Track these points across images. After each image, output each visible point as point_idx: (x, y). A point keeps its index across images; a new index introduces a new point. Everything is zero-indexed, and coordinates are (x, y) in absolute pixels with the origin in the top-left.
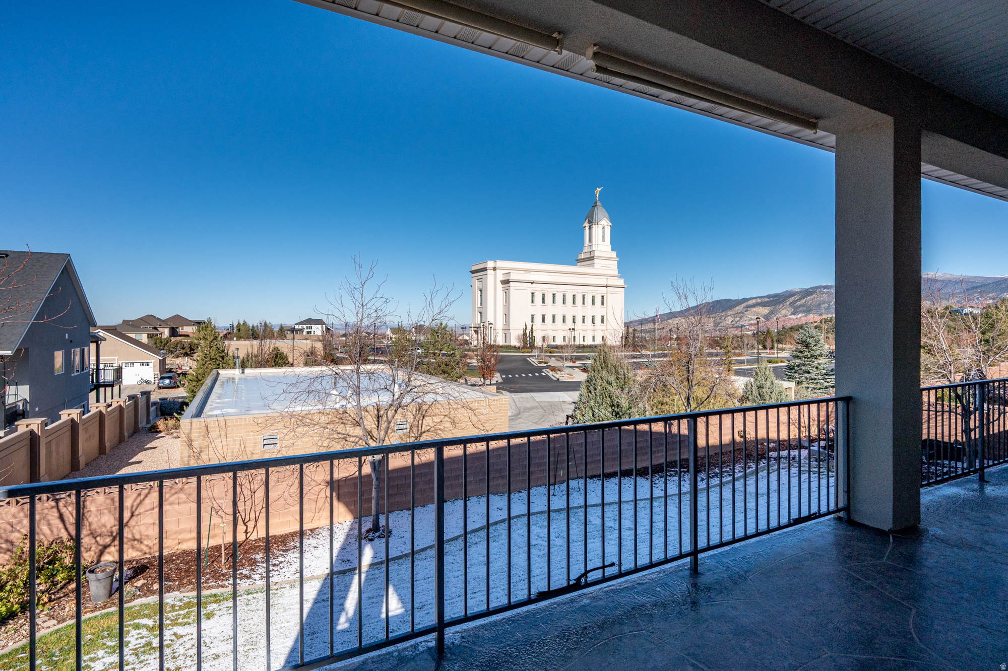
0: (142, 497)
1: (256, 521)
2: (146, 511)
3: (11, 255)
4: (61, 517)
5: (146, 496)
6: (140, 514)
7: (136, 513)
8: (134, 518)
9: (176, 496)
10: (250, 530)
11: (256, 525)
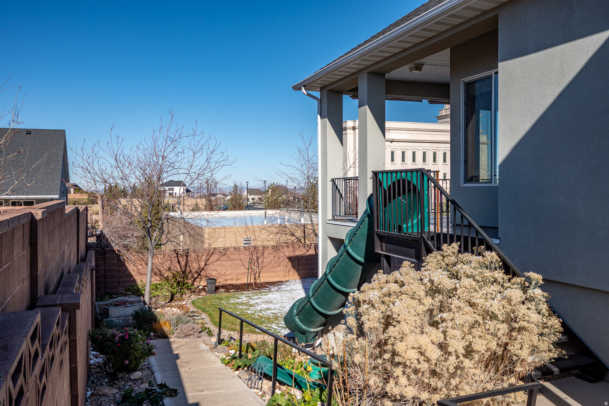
0: (209, 256)
1: (259, 274)
2: (211, 263)
3: (33, 132)
4: (179, 262)
5: (211, 256)
6: (208, 265)
7: (207, 263)
8: (207, 266)
9: (223, 257)
10: (257, 278)
11: (259, 276)
